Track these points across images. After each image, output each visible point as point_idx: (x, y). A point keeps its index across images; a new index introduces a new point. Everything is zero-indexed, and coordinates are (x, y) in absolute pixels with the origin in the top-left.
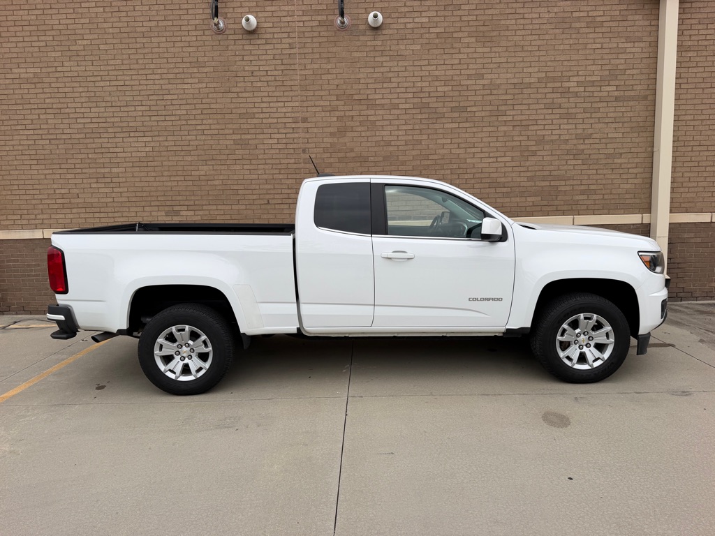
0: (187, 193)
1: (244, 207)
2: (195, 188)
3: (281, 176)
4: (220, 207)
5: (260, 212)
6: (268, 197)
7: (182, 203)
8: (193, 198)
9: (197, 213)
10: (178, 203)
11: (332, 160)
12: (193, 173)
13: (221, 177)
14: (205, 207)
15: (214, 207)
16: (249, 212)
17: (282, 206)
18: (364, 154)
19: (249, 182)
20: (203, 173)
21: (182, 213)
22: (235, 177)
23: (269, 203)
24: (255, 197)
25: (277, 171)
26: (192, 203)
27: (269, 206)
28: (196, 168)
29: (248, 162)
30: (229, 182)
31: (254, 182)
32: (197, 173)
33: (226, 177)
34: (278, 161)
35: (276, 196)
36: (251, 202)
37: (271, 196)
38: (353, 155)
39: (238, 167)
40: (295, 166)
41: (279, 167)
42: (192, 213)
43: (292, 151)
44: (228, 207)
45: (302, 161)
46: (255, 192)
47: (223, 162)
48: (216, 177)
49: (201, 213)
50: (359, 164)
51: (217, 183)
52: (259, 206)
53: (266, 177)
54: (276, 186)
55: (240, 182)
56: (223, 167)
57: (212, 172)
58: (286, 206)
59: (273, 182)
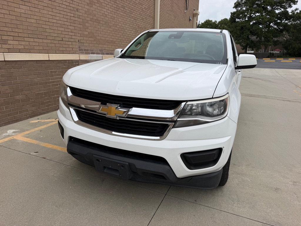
0: (13, 26)
1: (49, 41)
2: (18, 23)
3: (68, 24)
4: (36, 40)
5: (58, 45)
6: (62, 36)
7: (9, 33)
8: (17, 30)
9: (21, 43)
10: (5, 33)
11: (88, 19)
12: (16, 9)
13: (35, 17)
14: (26, 39)
15: (32, 40)
16: (53, 45)
17: (69, 43)
18: (99, 19)
19: (52, 24)
20: (23, 11)
21: (9, 42)
22: (44, 19)
23: (62, 40)
24: (56, 35)
25: (66, 20)
26: (16, 34)
27: (62, 42)
28: (18, 6)
29: (50, 10)
30: (41, 22)
31: (55, 25)
32: (19, 10)
33: (38, 18)
34: (66, 13)
35: (66, 36)
36: (53, 38)
37: (63, 36)
38: (95, 18)
39: (45, 12)
40: (74, 19)
41: (67, 17)
42: (17, 43)
43: (72, 9)
44: (41, 41)
45: (76, 16)
46: (56, 32)
47: (36, 6)
48: (32, 16)
49: (23, 43)
50: (97, 24)
51: (33, 21)
52: (57, 41)
53: (60, 22)
54: (66, 30)
55: (47, 23)
56: (37, 10)
57: (29, 12)
58: (70, 43)
59: (64, 26)
